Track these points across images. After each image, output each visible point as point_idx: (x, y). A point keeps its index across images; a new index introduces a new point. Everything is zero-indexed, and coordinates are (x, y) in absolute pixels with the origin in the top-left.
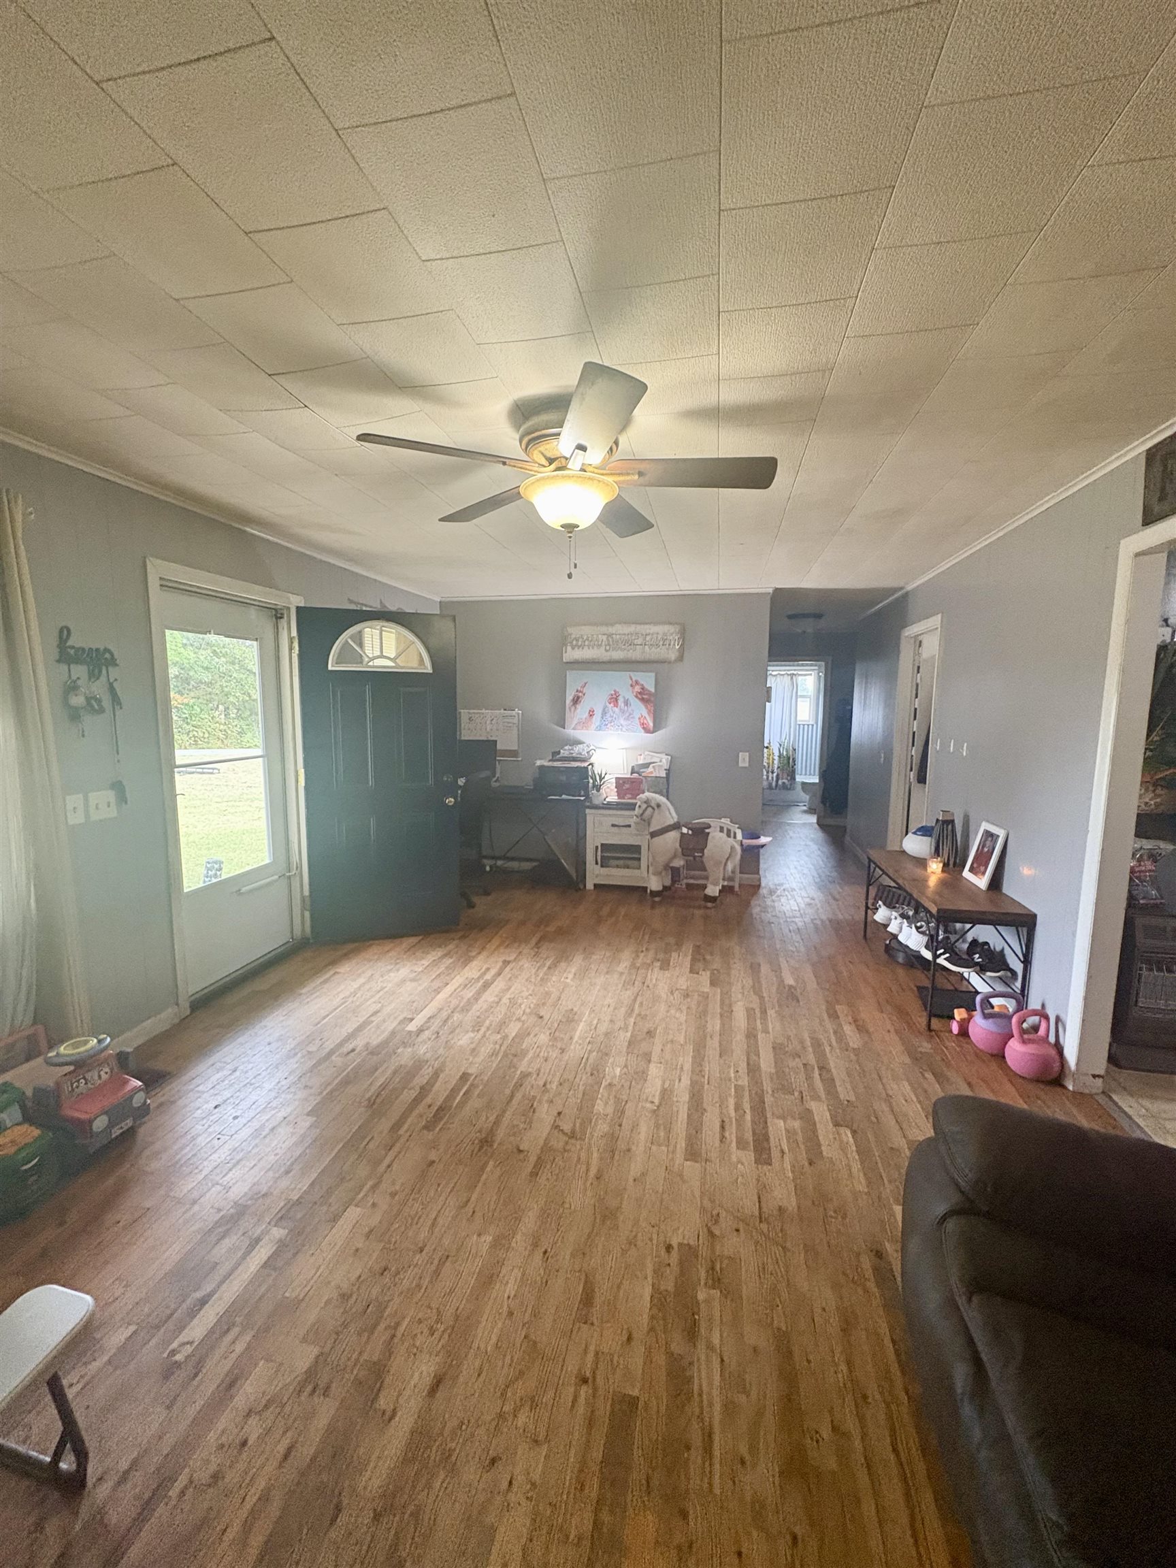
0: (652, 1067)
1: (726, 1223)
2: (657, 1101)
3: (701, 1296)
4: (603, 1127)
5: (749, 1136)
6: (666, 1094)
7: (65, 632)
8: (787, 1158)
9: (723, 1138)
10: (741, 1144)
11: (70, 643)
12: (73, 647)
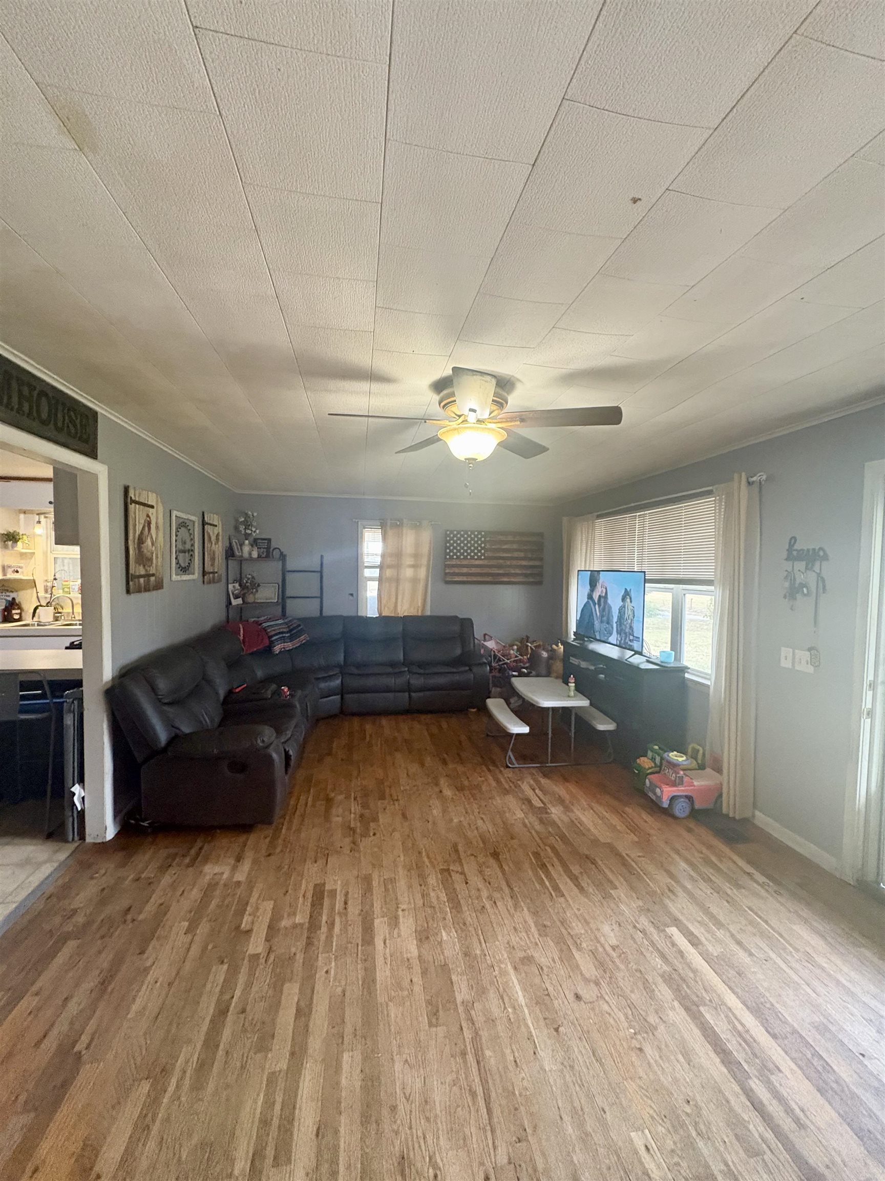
0: (415, 953)
1: (346, 850)
2: (400, 913)
3: (359, 824)
4: (432, 880)
5: (326, 902)
6: (394, 922)
7: (793, 541)
8: (302, 892)
9: (347, 894)
10: (333, 893)
11: (795, 547)
12: (796, 550)
